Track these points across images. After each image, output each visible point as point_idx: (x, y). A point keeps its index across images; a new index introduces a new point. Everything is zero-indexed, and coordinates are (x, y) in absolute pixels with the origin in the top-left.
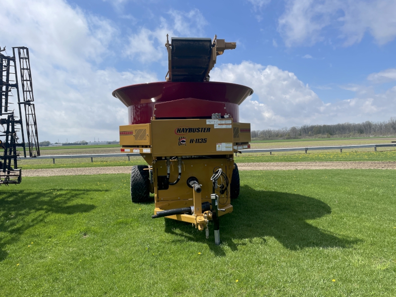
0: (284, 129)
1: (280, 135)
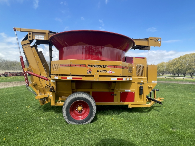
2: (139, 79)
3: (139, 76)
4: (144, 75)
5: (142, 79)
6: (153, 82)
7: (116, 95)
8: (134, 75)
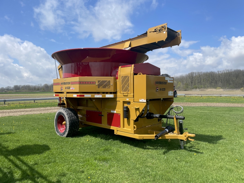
0: (40, 85)
1: (36, 89)
2: (124, 96)
3: (125, 92)
4: (130, 91)
5: (127, 96)
6: (140, 101)
7: (103, 115)
8: (119, 91)
